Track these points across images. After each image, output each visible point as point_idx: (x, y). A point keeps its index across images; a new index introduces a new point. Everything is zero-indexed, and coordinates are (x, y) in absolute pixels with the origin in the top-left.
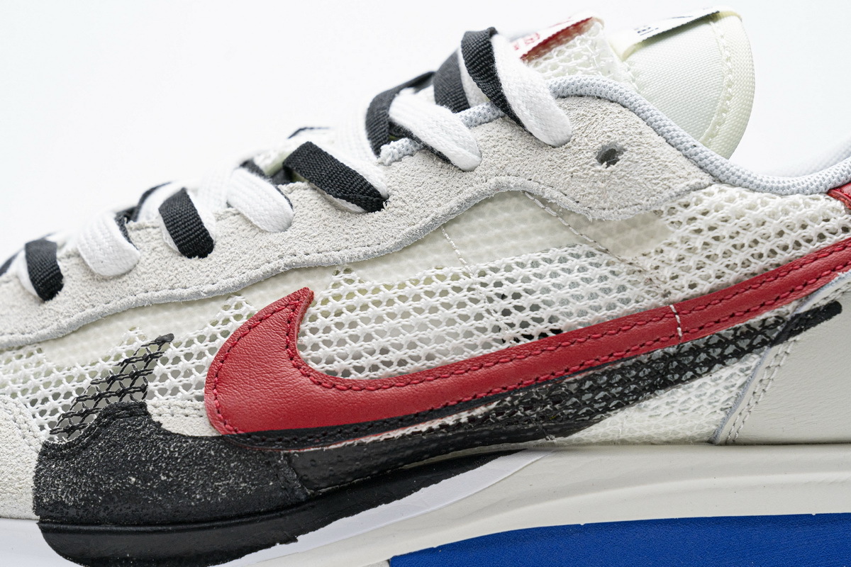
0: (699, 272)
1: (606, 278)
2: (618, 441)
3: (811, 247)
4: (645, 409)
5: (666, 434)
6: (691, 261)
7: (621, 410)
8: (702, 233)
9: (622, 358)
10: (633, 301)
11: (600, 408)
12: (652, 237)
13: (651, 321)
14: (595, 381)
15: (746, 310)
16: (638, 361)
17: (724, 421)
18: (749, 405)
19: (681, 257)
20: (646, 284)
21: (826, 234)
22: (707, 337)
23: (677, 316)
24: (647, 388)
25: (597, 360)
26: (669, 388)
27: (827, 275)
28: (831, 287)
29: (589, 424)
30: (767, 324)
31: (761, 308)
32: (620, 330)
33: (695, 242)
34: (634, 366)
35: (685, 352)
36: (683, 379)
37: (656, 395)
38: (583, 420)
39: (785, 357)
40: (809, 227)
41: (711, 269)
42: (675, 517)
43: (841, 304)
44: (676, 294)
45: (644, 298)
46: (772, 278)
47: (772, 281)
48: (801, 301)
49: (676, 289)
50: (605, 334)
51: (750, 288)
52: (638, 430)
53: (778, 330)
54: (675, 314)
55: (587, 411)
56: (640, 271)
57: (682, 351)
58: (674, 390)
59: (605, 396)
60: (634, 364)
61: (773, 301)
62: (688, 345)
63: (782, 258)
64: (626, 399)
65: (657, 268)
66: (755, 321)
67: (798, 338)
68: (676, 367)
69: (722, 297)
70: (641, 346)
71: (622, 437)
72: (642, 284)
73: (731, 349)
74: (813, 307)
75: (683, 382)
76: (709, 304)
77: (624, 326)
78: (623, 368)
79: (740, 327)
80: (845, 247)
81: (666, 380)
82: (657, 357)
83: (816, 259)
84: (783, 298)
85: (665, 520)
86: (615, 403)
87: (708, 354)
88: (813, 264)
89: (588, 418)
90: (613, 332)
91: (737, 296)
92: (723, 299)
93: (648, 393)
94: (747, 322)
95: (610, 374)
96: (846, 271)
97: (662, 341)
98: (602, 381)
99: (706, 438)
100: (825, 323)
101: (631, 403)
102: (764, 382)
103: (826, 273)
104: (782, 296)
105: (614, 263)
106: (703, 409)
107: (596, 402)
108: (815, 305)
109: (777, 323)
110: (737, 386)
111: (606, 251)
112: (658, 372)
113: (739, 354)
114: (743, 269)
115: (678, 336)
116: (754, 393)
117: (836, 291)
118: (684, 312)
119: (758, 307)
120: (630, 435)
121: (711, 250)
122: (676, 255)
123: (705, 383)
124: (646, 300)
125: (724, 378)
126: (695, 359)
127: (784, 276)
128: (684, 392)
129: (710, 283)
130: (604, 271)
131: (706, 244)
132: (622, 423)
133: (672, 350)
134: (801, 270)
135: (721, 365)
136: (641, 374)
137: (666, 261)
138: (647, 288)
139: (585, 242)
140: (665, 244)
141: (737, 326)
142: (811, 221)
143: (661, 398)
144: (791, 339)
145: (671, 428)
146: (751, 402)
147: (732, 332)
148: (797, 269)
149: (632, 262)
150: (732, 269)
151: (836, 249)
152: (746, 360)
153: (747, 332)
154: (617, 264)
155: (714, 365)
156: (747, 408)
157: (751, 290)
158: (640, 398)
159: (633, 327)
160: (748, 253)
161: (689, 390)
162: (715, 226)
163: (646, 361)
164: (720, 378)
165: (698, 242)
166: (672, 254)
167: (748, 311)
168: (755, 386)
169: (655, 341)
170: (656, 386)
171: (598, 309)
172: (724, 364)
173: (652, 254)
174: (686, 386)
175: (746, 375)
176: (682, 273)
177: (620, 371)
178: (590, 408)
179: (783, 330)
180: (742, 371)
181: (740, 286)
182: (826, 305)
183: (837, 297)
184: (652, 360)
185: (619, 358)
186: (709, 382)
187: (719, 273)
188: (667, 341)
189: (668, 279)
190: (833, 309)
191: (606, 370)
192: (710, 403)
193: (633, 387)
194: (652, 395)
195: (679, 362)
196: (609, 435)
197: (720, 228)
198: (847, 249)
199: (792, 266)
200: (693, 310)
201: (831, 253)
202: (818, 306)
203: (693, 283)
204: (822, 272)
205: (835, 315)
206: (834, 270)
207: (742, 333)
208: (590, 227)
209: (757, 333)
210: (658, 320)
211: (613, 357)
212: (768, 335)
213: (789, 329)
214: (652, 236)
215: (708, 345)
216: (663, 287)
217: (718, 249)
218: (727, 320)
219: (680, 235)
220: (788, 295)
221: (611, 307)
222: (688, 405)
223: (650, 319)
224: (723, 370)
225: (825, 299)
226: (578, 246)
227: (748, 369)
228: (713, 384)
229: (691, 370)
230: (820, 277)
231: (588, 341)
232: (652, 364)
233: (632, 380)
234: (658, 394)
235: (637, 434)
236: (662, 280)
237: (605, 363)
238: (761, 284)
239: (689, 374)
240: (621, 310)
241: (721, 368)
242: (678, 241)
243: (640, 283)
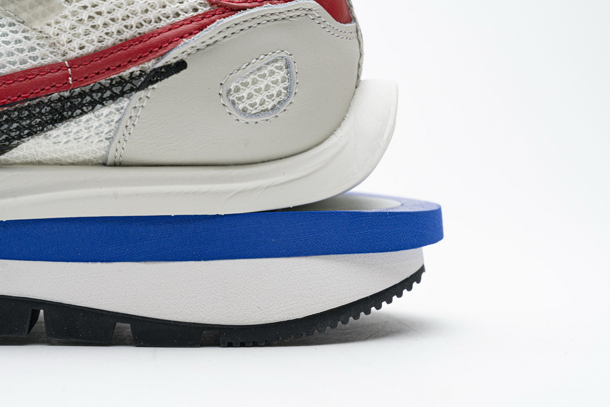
0: (86, 38)
1: (20, 41)
2: (36, 161)
3: (168, 21)
4: (49, 137)
5: (69, 157)
6: (81, 29)
7: (32, 138)
8: (88, 9)
9: (27, 99)
10: (40, 58)
11: (16, 136)
12: (52, 12)
13: (50, 72)
14: (9, 116)
15: (118, 65)
16: (40, 101)
17: (109, 147)
18: (124, 135)
19: (74, 27)
20: (50, 46)
21: (180, 12)
22: (92, 85)
23: (69, 69)
24: (49, 122)
25: (9, 99)
26: (64, 122)
27: (176, 41)
28: (178, 49)
29: (11, 148)
30: (133, 76)
31: (129, 64)
32: (27, 78)
33: (82, 15)
34: (38, 105)
35: (75, 95)
36: (74, 115)
37: (56, 127)
38: (4, 145)
39: (146, 100)
40: (167, 7)
41: (95, 35)
42: (73, 217)
43: (187, 62)
44: (70, 54)
45: (49, 56)
46: (137, 43)
47: (137, 44)
48: (158, 59)
49: (71, 50)
50: (16, 81)
51: (121, 49)
52: (48, 153)
53: (141, 80)
54: (68, 68)
55: (6, 138)
56: (47, 37)
57: (73, 95)
58: (68, 123)
59: (18, 126)
60: (37, 103)
61: (137, 59)
62: (77, 90)
63: (146, 28)
64: (35, 130)
65: (58, 35)
66: (125, 73)
67: (155, 86)
68: (70, 106)
69: (101, 55)
70: (42, 90)
71: (37, 159)
72: (47, 46)
73: (108, 93)
74: (166, 64)
75: (74, 117)
76: (92, 61)
77: (29, 75)
78: (29, 106)
79: (115, 78)
80: (192, 22)
81: (63, 116)
82: (55, 99)
83: (170, 29)
84: (144, 57)
85: (66, 218)
86: (26, 132)
87: (92, 97)
88: (167, 33)
89: (7, 143)
90: (21, 79)
91: (112, 55)
92: (102, 57)
93: (51, 126)
94: (120, 74)
95: (20, 110)
96: (190, 38)
97: (57, 87)
98: (14, 116)
99: (101, 161)
100: (175, 76)
101: (38, 132)
102: (133, 118)
103: (176, 39)
104: (143, 55)
105: (28, 31)
106: (91, 138)
107: (11, 131)
108: (167, 62)
109: (141, 75)
110: (115, 121)
111: (23, 22)
112: (56, 110)
113: (114, 97)
114: (118, 36)
115: (69, 83)
116: (127, 126)
117: (183, 53)
118: (74, 66)
119: (126, 63)
120: (44, 158)
121: (94, 21)
122: (69, 25)
123: (91, 118)
124: (49, 58)
125: (105, 114)
126: (82, 101)
127: (146, 41)
128: (75, 125)
129: (94, 45)
130: (20, 36)
131: (90, 17)
132: (35, 148)
133: (67, 94)
134: (158, 37)
135: (101, 106)
136: (43, 111)
137: (64, 30)
138: (51, 49)
139: (9, 16)
140: (61, 16)
141: (112, 77)
142: (169, 3)
143: (59, 129)
144: (150, 87)
145: (72, 152)
146: (125, 133)
147: (109, 81)
148: (156, 36)
149: (41, 30)
150: (111, 36)
151: (186, 22)
152: (120, 102)
153: (120, 81)
154: (30, 32)
155: (96, 105)
156: (122, 137)
157: (122, 51)
158: (45, 129)
159: (36, 76)
160: (122, 24)
161: (80, 123)
162: (97, 4)
163: (47, 101)
164: (102, 114)
165: (84, 15)
166: (67, 24)
167: (119, 66)
168: (126, 121)
169: (52, 87)
170: (56, 120)
171: (14, 63)
172: (103, 105)
173: (53, 24)
174: (77, 120)
175: (121, 113)
176: (74, 38)
177: (27, 108)
178: (7, 136)
179: (144, 80)
180: (118, 110)
181: (115, 48)
182: (176, 63)
183: (184, 57)
184: (51, 101)
185: (25, 98)
186: (93, 118)
187: (101, 39)
188: (61, 87)
189: (65, 43)
190: (181, 65)
191: (17, 108)
192: (98, 134)
193: (38, 120)
194: (53, 127)
195: (71, 103)
196: (28, 157)
197: (100, 5)
198: (193, 23)
199: (152, 34)
200: (81, 65)
201: (181, 26)
202: (169, 63)
203: (82, 45)
204: (173, 38)
205: (182, 70)
206: (182, 37)
207: (116, 83)
208: (11, 5)
209: (127, 82)
210: (56, 72)
211: (20, 98)
212: (134, 84)
213: (148, 80)
214: (52, 10)
215: (92, 91)
216: (63, 48)
217: (99, 21)
218: (104, 73)
219: (71, 10)
220: (148, 55)
221: (23, 62)
222: (80, 135)
223: (49, 71)
224: (102, 109)
225: (175, 58)
226: (4, 19)
227: (122, 108)
228: (96, 119)
229: (79, 109)
230: (171, 42)
231: (3, 85)
232: (51, 104)
233: (37, 115)
234: (58, 126)
235: (48, 157)
236: (62, 43)
237: (14, 102)
238: (129, 46)
239: (79, 111)
240: (30, 64)
241: (101, 108)
242: (70, 14)
243: (46, 45)
